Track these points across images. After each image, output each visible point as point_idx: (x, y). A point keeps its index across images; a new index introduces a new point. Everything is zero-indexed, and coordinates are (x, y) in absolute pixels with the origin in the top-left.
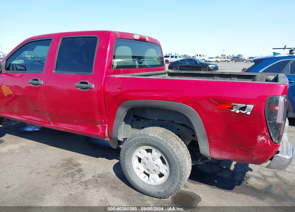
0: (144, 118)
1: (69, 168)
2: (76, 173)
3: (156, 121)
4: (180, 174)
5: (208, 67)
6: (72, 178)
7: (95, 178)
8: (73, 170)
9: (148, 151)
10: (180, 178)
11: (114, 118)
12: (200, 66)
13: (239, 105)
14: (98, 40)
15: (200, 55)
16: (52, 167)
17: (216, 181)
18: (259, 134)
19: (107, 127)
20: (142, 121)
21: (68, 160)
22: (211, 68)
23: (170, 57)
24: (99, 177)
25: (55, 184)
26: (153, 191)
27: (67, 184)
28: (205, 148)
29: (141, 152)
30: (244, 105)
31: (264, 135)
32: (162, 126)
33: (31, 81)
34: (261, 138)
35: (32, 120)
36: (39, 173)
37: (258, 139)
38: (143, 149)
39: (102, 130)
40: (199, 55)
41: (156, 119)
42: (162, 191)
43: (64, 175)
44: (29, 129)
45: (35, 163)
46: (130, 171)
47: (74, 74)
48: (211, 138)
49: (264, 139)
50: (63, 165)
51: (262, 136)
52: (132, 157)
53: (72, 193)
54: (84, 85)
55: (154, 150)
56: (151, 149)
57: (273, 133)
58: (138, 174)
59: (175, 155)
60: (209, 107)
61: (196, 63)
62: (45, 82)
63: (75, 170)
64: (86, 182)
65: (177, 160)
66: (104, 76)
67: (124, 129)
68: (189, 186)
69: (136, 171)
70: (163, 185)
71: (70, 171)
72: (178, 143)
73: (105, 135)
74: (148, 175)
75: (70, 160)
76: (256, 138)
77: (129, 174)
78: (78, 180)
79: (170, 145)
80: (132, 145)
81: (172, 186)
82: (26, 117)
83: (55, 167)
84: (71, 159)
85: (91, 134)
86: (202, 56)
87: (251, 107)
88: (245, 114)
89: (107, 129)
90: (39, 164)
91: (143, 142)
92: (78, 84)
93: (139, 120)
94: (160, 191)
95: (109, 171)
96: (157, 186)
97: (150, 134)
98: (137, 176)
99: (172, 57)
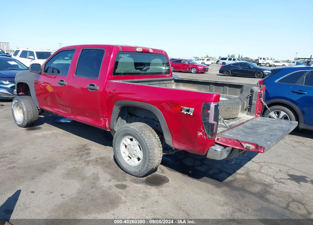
0: (135, 115)
1: (81, 151)
2: (84, 154)
3: (143, 118)
4: (149, 158)
5: (263, 73)
6: (80, 157)
7: (97, 159)
8: (84, 153)
9: (131, 140)
10: (148, 161)
11: (111, 114)
12: (254, 71)
13: (185, 108)
14: (105, 53)
15: (264, 59)
16: (69, 149)
17: (190, 172)
18: (198, 130)
19: (107, 121)
20: (134, 117)
21: (83, 146)
22: (266, 74)
23: (228, 59)
24: (100, 159)
25: (67, 160)
26: (132, 170)
27: (75, 161)
28: (169, 139)
29: (126, 140)
30: (188, 108)
31: (201, 131)
32: (146, 122)
33: (59, 82)
34: (200, 134)
35: (59, 112)
36: (58, 152)
37: (198, 134)
38: (128, 138)
39: (104, 122)
40: (262, 59)
41: (143, 116)
42: (137, 170)
43: (76, 155)
44: (63, 121)
45: (58, 145)
46: (118, 154)
47: (87, 78)
48: (172, 132)
49: (202, 134)
50: (77, 149)
51: (200, 132)
52: (120, 144)
53: (76, 166)
54: (92, 87)
55: (134, 139)
56: (132, 138)
57: (206, 130)
58: (124, 157)
59: (146, 143)
60: (168, 108)
61: (250, 68)
62: (68, 83)
63: (85, 152)
64: (89, 161)
65: (147, 147)
66: (106, 81)
67: (121, 123)
68: (166, 172)
69: (123, 155)
70: (138, 166)
71: (81, 153)
72: (151, 135)
73: (106, 126)
74: (131, 158)
75: (84, 146)
76: (197, 133)
77: (118, 157)
78: (84, 159)
79: (145, 137)
80: (120, 135)
81: (143, 166)
82: (56, 109)
83: (71, 149)
84: (86, 145)
85: (96, 125)
86: (266, 60)
87: (192, 109)
88: (189, 115)
89: (107, 122)
90: (61, 146)
91: (126, 132)
92: (88, 86)
93: (132, 117)
94: (136, 170)
95: (110, 156)
96: (135, 167)
97: (131, 127)
98: (123, 159)
99: (230, 59)
